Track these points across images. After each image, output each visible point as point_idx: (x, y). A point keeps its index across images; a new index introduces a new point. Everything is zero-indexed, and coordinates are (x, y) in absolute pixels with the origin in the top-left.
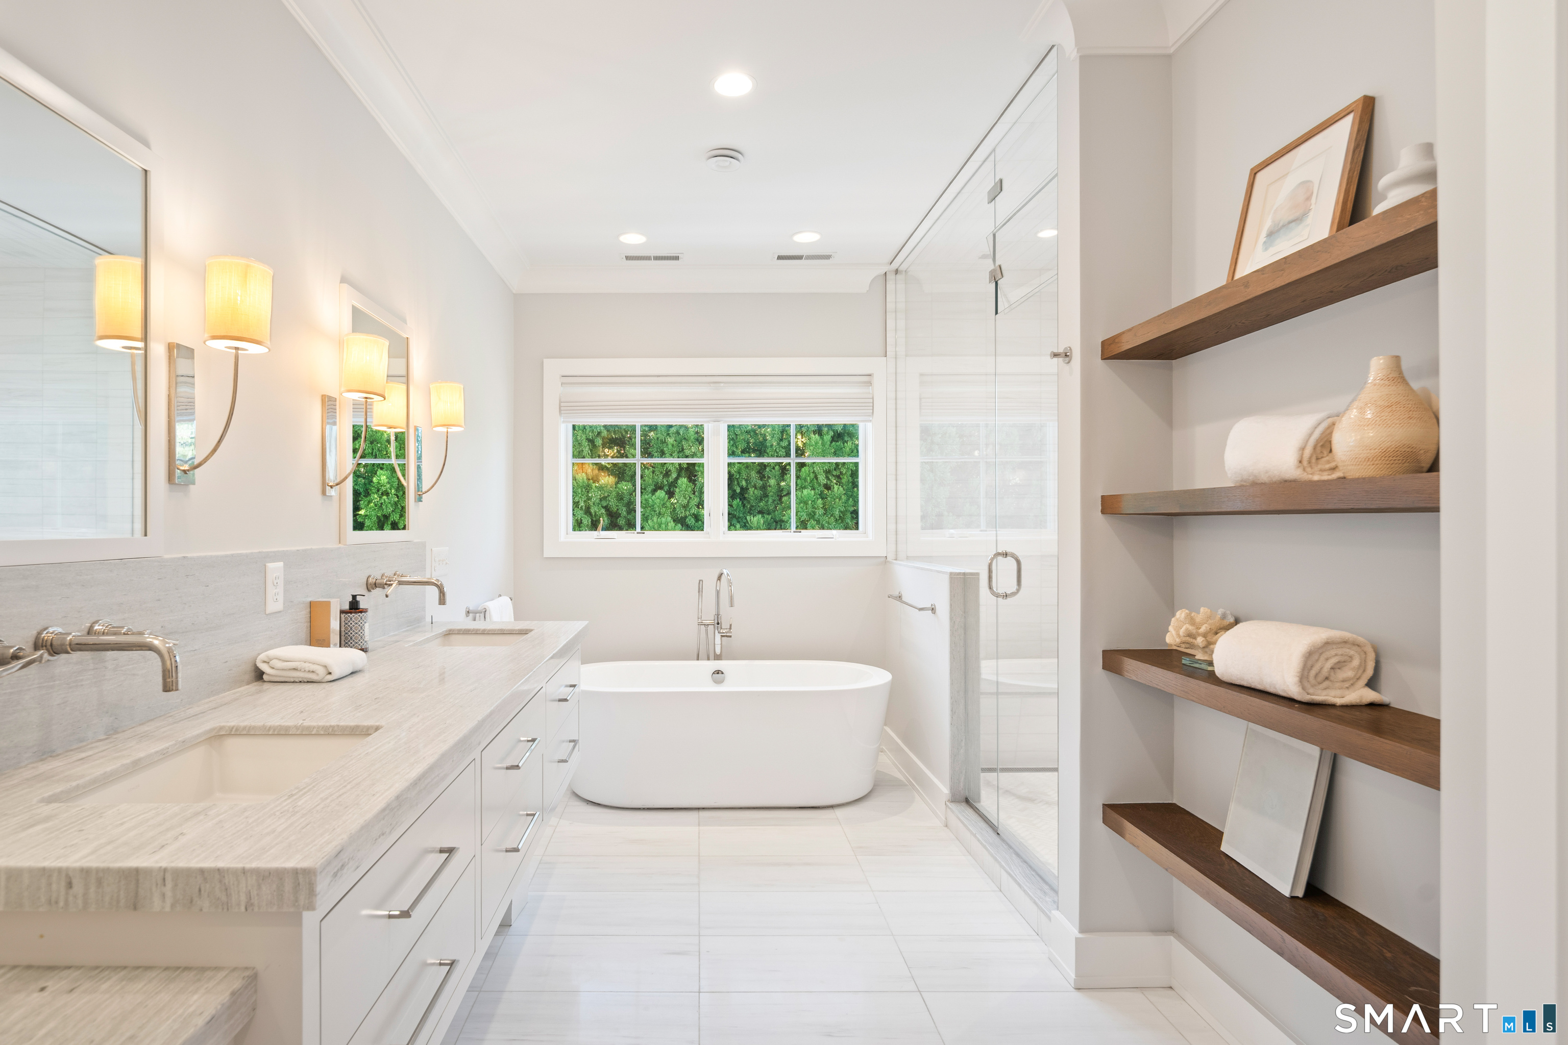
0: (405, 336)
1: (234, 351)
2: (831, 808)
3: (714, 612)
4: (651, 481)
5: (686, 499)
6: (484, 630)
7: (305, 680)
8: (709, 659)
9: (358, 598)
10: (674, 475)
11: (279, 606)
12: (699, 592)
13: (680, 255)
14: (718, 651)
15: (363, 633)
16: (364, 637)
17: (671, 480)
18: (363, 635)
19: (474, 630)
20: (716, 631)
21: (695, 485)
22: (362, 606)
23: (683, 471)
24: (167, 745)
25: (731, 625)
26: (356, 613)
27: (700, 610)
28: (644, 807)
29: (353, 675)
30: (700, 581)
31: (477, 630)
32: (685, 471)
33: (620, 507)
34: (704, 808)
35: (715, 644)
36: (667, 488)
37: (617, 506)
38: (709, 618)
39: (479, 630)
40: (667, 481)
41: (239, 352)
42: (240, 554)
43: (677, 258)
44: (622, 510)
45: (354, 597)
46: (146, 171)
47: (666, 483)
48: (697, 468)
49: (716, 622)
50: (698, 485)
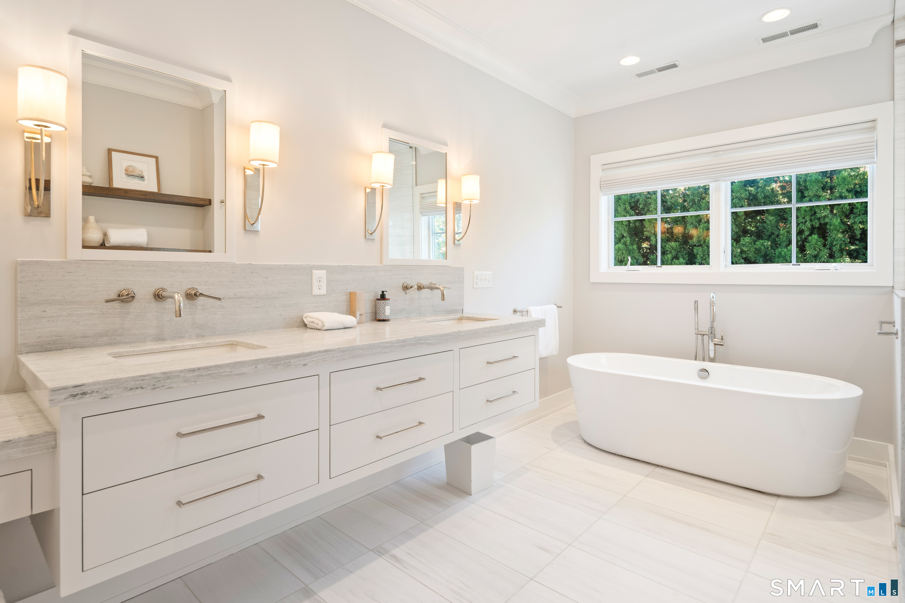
0: (444, 152)
1: (262, 166)
2: (777, 497)
3: (709, 326)
4: (785, 238)
5: (816, 250)
6: (477, 318)
7: (315, 328)
8: (704, 360)
9: (385, 293)
10: (807, 233)
11: (324, 291)
12: (695, 309)
13: (676, 63)
14: (712, 355)
15: (384, 311)
16: (385, 313)
17: (803, 237)
18: (384, 312)
19: (472, 318)
20: (710, 340)
21: (826, 240)
22: (387, 297)
23: (816, 230)
24: (196, 343)
25: (722, 337)
26: (383, 300)
27: (696, 323)
28: (618, 454)
29: (345, 329)
30: (695, 301)
31: (474, 318)
32: (817, 229)
33: (757, 258)
34: (662, 466)
35: (709, 350)
36: (801, 243)
37: (755, 257)
38: (705, 328)
39: (475, 318)
40: (800, 238)
41: (265, 166)
42: (293, 265)
43: (674, 66)
44: (760, 260)
45: (383, 292)
46: (225, 91)
47: (800, 239)
48: (828, 227)
49: (710, 332)
50: (829, 239)
